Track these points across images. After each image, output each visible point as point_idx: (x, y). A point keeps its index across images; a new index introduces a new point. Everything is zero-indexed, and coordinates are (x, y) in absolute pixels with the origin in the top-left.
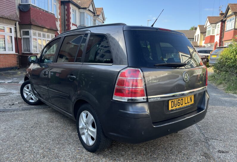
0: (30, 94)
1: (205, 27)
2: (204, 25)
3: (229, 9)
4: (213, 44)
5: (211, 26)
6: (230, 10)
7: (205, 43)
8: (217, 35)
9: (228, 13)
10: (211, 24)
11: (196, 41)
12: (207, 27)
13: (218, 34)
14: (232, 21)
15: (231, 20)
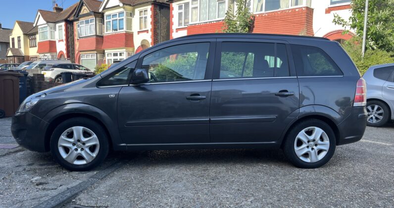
0: (75, 147)
1: (34, 25)
2: (33, 23)
3: (82, 5)
4: (54, 54)
5: (47, 25)
6: (84, 7)
7: (39, 52)
8: (59, 41)
9: (82, 11)
10: (48, 22)
11: (16, 46)
12: (39, 27)
13: (62, 40)
14: (90, 24)
15: (87, 22)
